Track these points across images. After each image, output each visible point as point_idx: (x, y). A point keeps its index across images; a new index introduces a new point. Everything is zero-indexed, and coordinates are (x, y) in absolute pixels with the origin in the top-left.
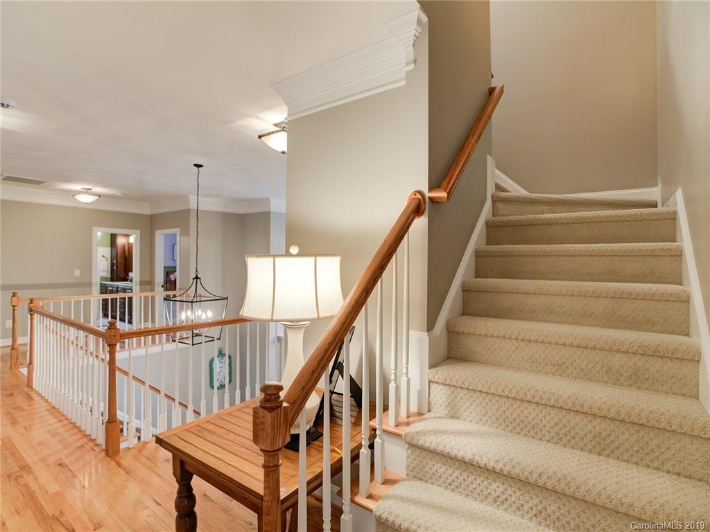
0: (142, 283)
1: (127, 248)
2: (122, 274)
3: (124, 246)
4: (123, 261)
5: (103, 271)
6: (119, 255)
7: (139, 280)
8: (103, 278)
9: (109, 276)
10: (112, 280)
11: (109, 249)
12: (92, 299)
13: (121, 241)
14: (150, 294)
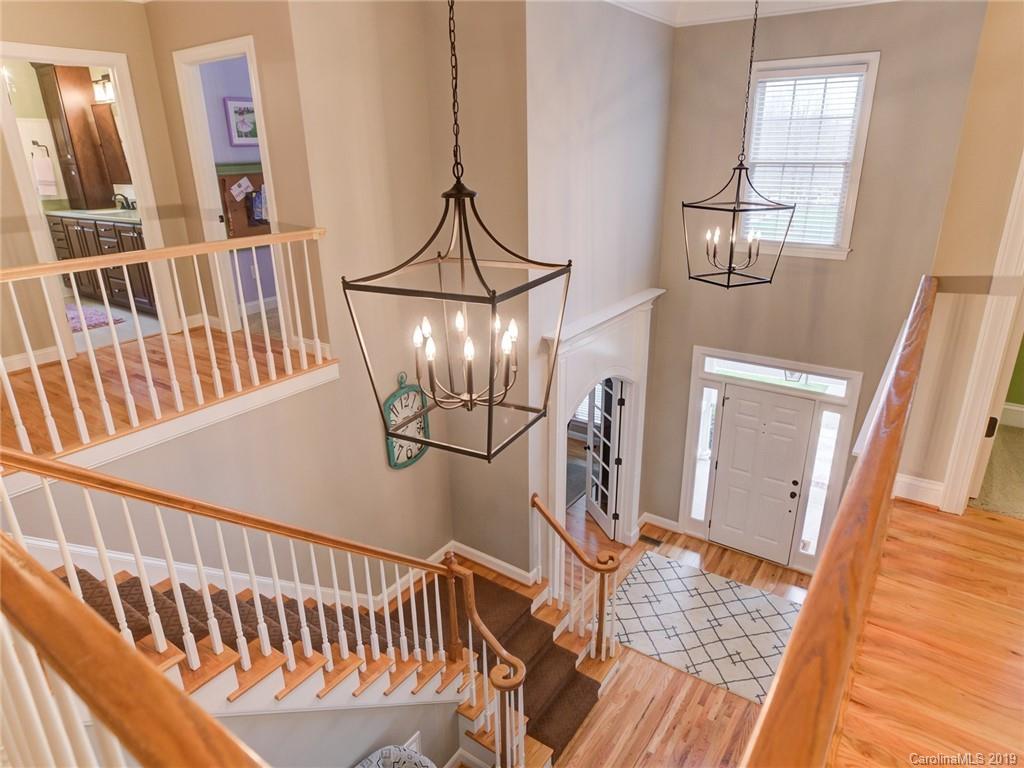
0: (164, 212)
1: (92, 119)
2: (96, 191)
3: (84, 115)
4: (89, 153)
5: (45, 183)
6: (75, 139)
7: (152, 203)
8: (49, 203)
9: (64, 196)
10: (74, 204)
11: (46, 122)
12: (42, 277)
13: (72, 99)
14: (192, 250)
